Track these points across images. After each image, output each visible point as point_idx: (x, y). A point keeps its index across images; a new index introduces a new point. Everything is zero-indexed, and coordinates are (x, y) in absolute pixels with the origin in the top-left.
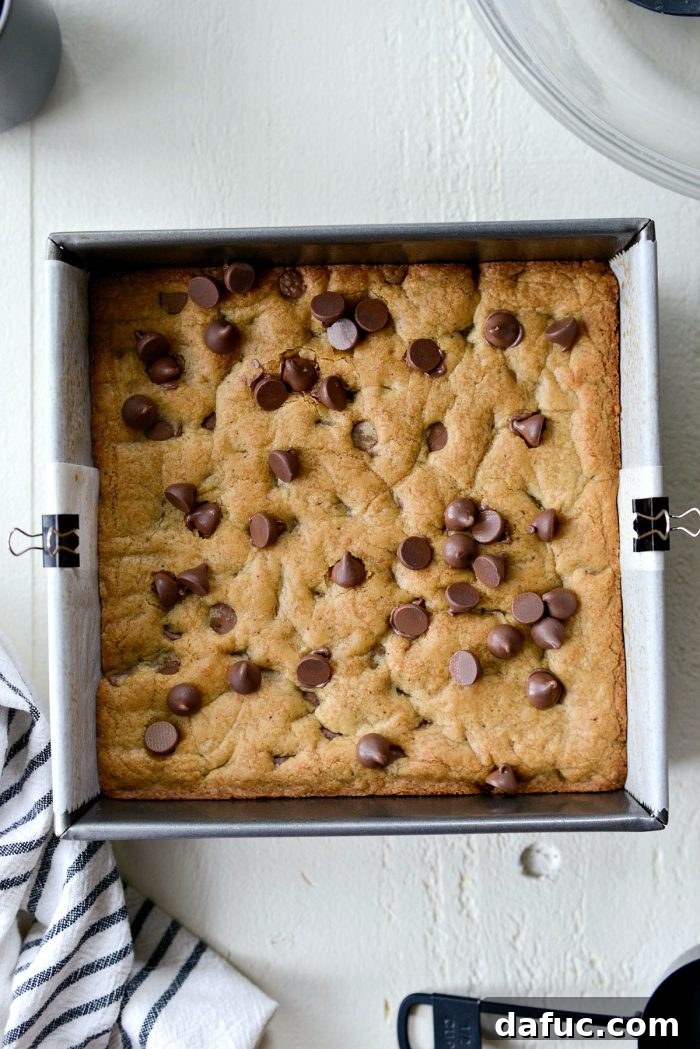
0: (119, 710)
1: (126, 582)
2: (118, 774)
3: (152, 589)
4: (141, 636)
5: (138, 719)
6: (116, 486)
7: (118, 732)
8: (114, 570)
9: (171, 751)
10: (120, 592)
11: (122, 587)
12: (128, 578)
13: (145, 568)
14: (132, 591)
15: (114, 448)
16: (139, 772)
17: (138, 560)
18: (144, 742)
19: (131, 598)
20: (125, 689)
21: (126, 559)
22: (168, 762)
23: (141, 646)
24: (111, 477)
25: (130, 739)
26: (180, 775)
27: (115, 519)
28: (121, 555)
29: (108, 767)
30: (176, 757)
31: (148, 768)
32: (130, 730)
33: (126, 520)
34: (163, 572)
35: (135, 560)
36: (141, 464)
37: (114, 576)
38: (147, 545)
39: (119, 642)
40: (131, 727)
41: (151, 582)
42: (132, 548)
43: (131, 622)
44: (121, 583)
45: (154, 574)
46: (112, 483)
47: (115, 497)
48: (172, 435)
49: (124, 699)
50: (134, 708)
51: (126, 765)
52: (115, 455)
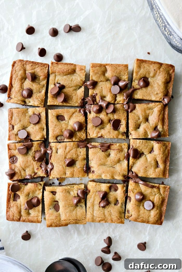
0: (139, 216)
1: (101, 215)
2: (157, 219)
3: (104, 208)
4: (117, 212)
5: (142, 210)
6: (73, 220)
7: (145, 217)
8: (97, 218)
9: (153, 203)
10: (104, 217)
11: (103, 216)
12: (100, 214)
13: (98, 209)
14: (104, 214)
15: (62, 221)
16: (157, 213)
17: (95, 211)
18: (149, 210)
19: (106, 214)
20: (133, 213)
21: (95, 215)
22: (156, 204)
23: (120, 212)
24: (71, 221)
25: (147, 214)
26: (160, 202)
27: (83, 220)
28: (93, 216)
29: (154, 222)
30: (155, 202)
31: (156, 211)
32: (145, 214)
33: (83, 216)
34: (99, 204)
35: (95, 212)
36: (67, 213)
37: (99, 218)
38: (91, 208)
39: (118, 219)
40: (144, 213)
41: (102, 208)
42: (92, 212)
43: (113, 214)
44: (102, 216)
45: (99, 207)
46: (72, 221)
47: (76, 220)
48: (58, 204)
49: (136, 214)
50: (139, 211)
51: (155, 217)
52: (64, 220)
